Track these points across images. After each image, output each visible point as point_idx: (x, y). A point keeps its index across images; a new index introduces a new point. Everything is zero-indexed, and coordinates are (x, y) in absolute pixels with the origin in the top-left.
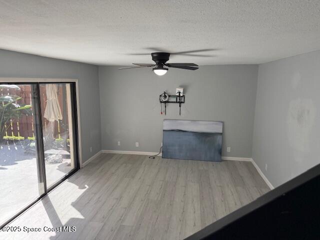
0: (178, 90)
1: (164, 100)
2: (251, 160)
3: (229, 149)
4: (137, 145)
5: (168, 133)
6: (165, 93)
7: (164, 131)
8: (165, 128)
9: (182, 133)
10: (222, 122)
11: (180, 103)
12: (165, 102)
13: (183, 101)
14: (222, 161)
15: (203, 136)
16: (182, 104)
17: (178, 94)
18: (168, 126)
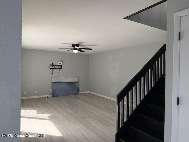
0: (60, 62)
1: (52, 67)
2: (89, 92)
3: (80, 89)
4: (36, 92)
5: (54, 84)
6: (53, 64)
7: (52, 83)
8: (53, 82)
9: (61, 83)
10: (78, 77)
11: (60, 69)
12: (53, 69)
13: (61, 68)
14: (78, 94)
15: (71, 84)
16: (61, 70)
17: (59, 65)
18: (54, 80)
